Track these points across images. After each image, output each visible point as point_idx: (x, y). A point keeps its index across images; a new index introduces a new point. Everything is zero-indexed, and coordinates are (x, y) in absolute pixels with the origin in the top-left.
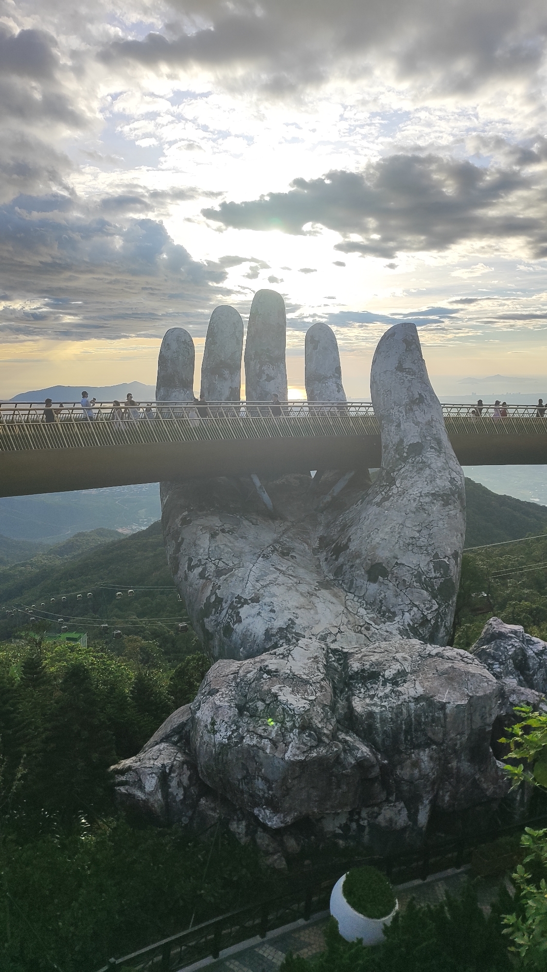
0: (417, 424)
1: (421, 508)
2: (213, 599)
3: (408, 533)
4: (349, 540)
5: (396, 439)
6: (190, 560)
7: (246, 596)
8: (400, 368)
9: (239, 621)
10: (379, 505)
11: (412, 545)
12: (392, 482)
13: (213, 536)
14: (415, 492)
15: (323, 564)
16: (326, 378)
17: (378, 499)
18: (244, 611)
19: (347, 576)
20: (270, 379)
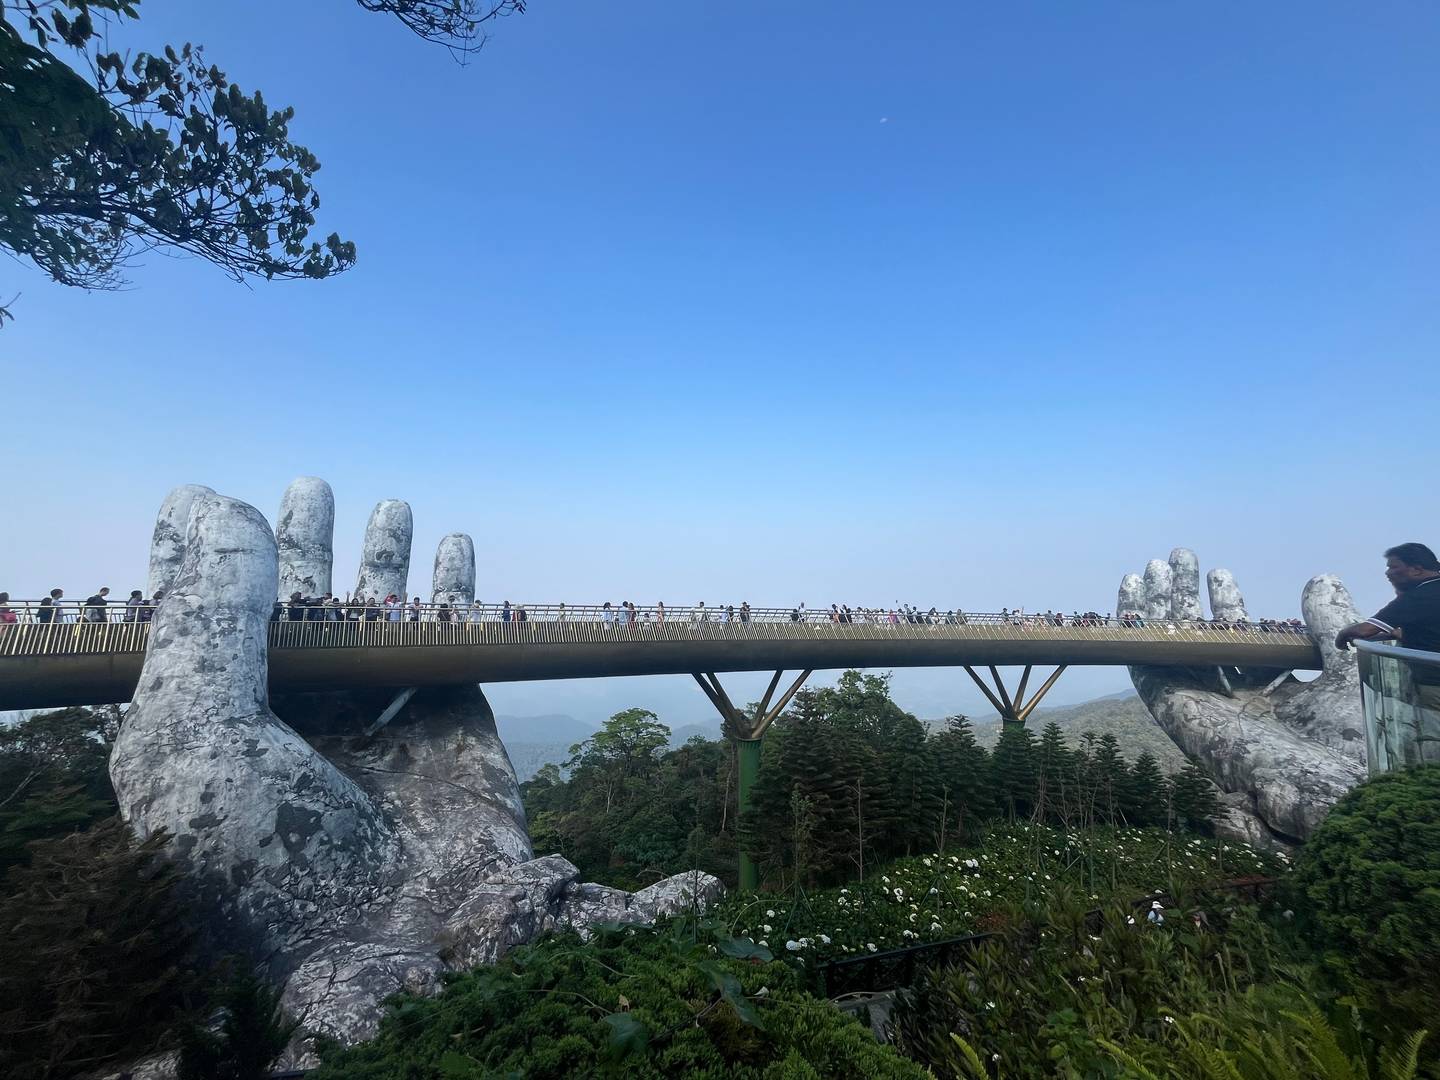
2: (1217, 739)
4: (1313, 714)
6: (1186, 715)
7: (1246, 739)
9: (1249, 752)
10: (1335, 691)
13: (1197, 702)
15: (1291, 729)
16: (1232, 606)
18: (1249, 747)
19: (1321, 735)
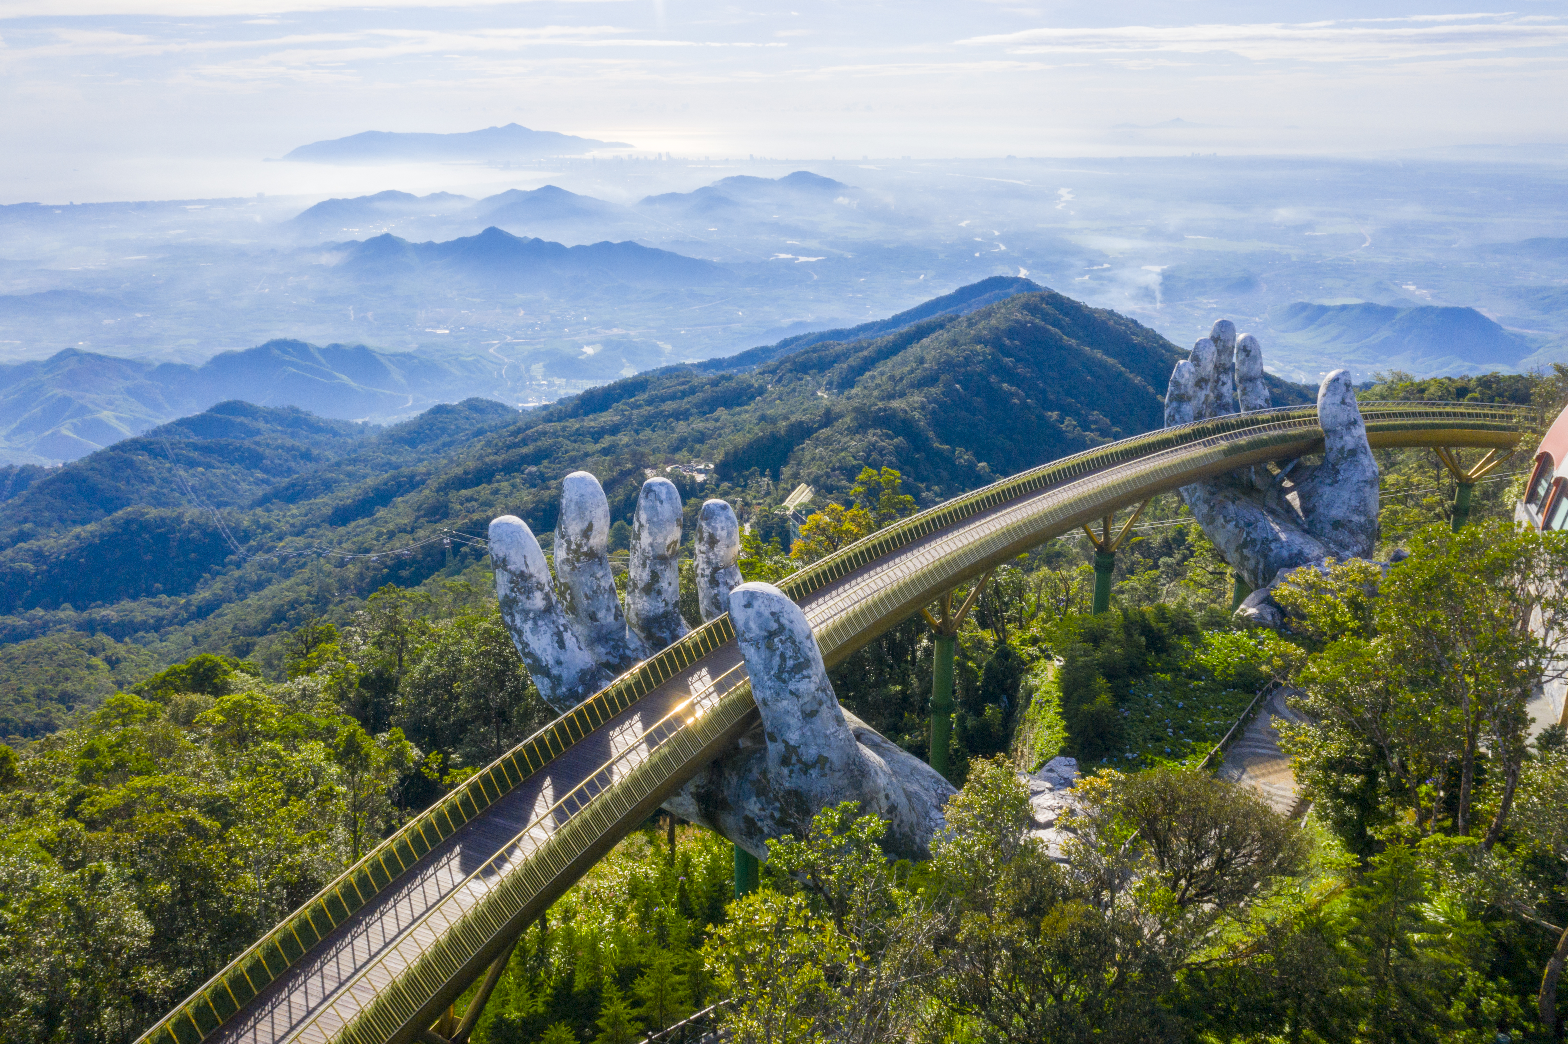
0: (1353, 437)
1: (1359, 490)
2: (1249, 539)
3: (1353, 503)
4: (1314, 506)
5: (1339, 446)
6: (1225, 517)
8: (1343, 402)
9: (1272, 550)
11: (1356, 510)
12: (1338, 472)
14: (1355, 479)
17: (1328, 481)
18: (1272, 546)
20: (1224, 384)
